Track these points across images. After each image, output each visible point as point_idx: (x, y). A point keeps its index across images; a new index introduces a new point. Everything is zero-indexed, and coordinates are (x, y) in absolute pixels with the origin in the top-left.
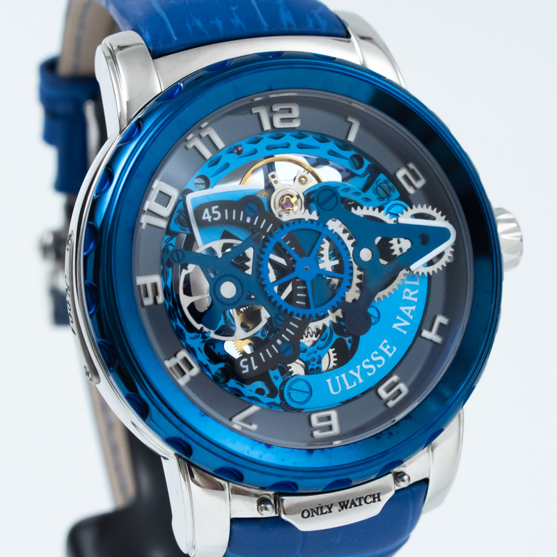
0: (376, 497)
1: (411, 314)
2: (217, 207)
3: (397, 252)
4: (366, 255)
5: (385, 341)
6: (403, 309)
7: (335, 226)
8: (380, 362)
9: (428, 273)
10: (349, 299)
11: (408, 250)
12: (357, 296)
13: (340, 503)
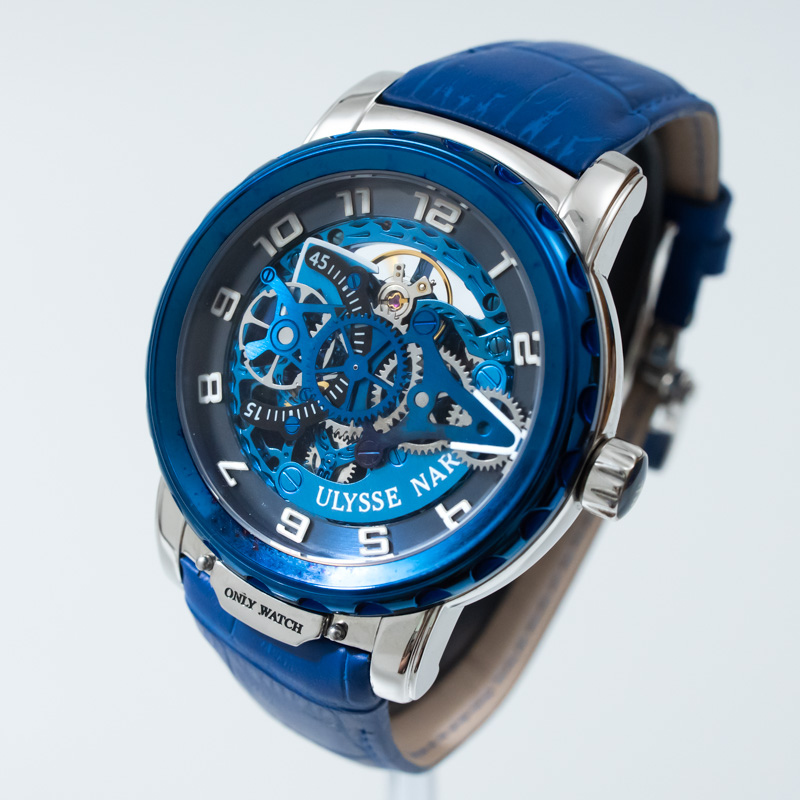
0: (298, 628)
1: (437, 481)
2: (328, 257)
3: (451, 420)
4: (422, 399)
5: (395, 489)
6: (432, 470)
7: (415, 352)
8: (378, 505)
9: (472, 466)
10: (377, 426)
11: (464, 427)
12: (386, 430)
13: (262, 606)
